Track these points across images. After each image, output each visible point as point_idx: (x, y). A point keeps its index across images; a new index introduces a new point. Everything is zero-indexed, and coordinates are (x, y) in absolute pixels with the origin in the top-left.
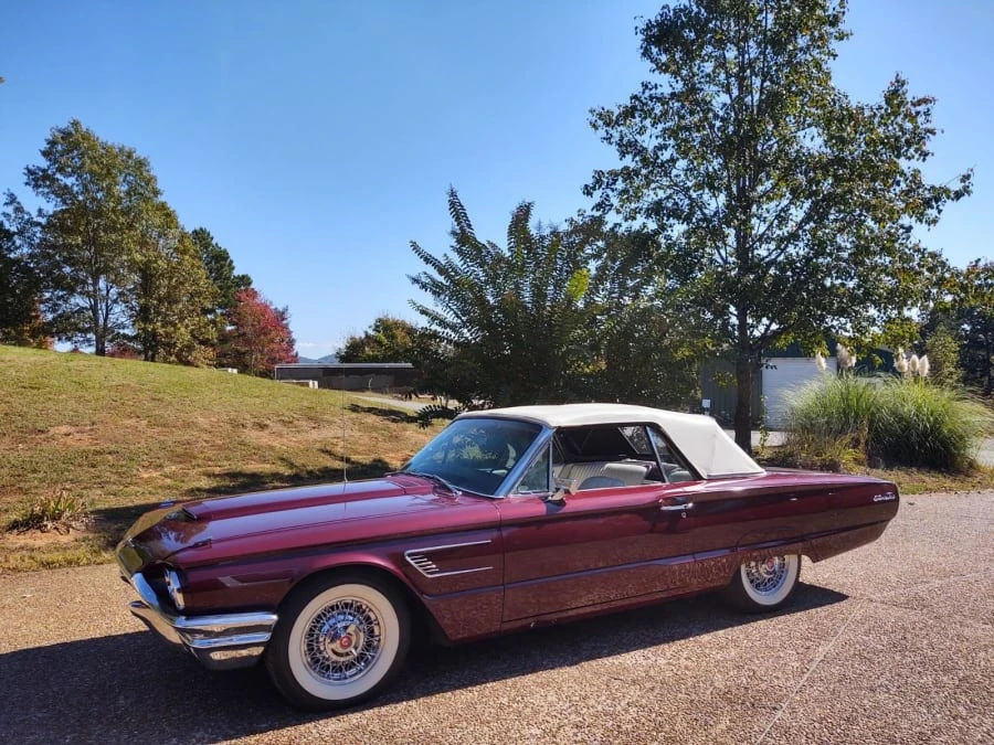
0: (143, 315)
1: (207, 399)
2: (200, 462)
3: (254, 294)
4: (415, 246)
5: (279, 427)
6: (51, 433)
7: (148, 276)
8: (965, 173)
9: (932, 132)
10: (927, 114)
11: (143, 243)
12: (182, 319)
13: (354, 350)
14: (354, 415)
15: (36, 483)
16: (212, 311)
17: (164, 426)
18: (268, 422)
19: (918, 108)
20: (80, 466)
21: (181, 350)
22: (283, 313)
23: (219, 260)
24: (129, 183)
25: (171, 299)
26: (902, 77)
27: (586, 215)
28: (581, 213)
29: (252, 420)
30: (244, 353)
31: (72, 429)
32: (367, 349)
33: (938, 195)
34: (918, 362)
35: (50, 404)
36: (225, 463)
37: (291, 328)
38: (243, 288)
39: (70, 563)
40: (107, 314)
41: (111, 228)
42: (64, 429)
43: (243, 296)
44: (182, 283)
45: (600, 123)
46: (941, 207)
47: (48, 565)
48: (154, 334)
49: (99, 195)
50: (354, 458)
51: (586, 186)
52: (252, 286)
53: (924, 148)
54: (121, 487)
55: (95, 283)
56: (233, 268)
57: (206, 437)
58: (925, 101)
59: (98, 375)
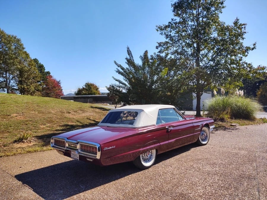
0: (20, 82)
1: (52, 106)
2: (56, 123)
3: (51, 77)
4: (115, 62)
5: (73, 113)
6: (12, 116)
7: (22, 72)
8: (254, 43)
9: (245, 33)
10: (245, 28)
11: (20, 63)
12: (31, 84)
13: (80, 92)
14: (92, 109)
15: (12, 130)
16: (39, 81)
17: (43, 113)
18: (70, 111)
19: (242, 26)
20: (23, 125)
21: (32, 93)
22: (59, 82)
23: (41, 67)
24: (15, 46)
25: (28, 78)
26: (238, 18)
27: (156, 54)
28: (155, 54)
29: (66, 111)
30: (49, 93)
31: (17, 115)
32: (83, 92)
33: (248, 49)
34: (241, 92)
35: (9, 108)
36: (62, 123)
37: (61, 86)
38: (48, 75)
39: (35, 151)
40: (9, 83)
41: (11, 58)
42: (15, 115)
43: (48, 77)
44: (32, 74)
45: (159, 29)
46: (248, 52)
47: (29, 152)
48: (24, 88)
49: (7, 49)
50: (96, 120)
51: (157, 47)
52: (51, 74)
53: (243, 37)
54: (36, 130)
55: (6, 74)
56: (45, 70)
57: (55, 116)
58: (244, 24)
59: (20, 99)
